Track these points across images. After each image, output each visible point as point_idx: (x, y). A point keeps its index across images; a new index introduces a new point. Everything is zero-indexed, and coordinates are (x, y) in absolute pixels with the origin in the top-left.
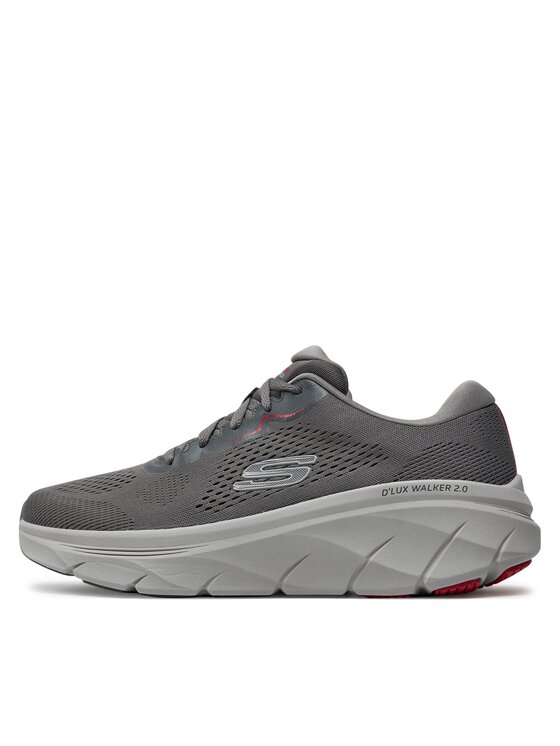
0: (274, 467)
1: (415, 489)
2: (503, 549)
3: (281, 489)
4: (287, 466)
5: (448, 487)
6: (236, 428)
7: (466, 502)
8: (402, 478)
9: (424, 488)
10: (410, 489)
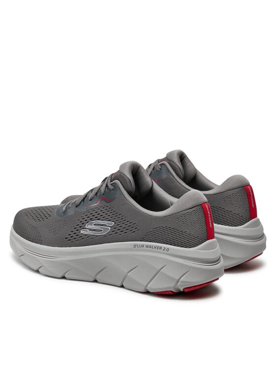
0: (98, 225)
1: (147, 246)
2: (181, 280)
3: (97, 236)
4: (103, 225)
5: (161, 248)
6: (91, 200)
7: (168, 256)
8: (144, 240)
9: (150, 247)
10: (145, 246)
